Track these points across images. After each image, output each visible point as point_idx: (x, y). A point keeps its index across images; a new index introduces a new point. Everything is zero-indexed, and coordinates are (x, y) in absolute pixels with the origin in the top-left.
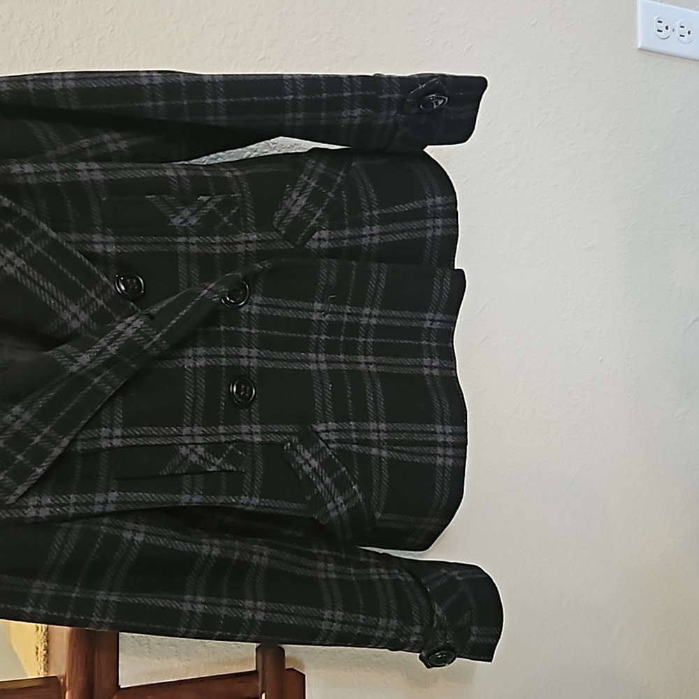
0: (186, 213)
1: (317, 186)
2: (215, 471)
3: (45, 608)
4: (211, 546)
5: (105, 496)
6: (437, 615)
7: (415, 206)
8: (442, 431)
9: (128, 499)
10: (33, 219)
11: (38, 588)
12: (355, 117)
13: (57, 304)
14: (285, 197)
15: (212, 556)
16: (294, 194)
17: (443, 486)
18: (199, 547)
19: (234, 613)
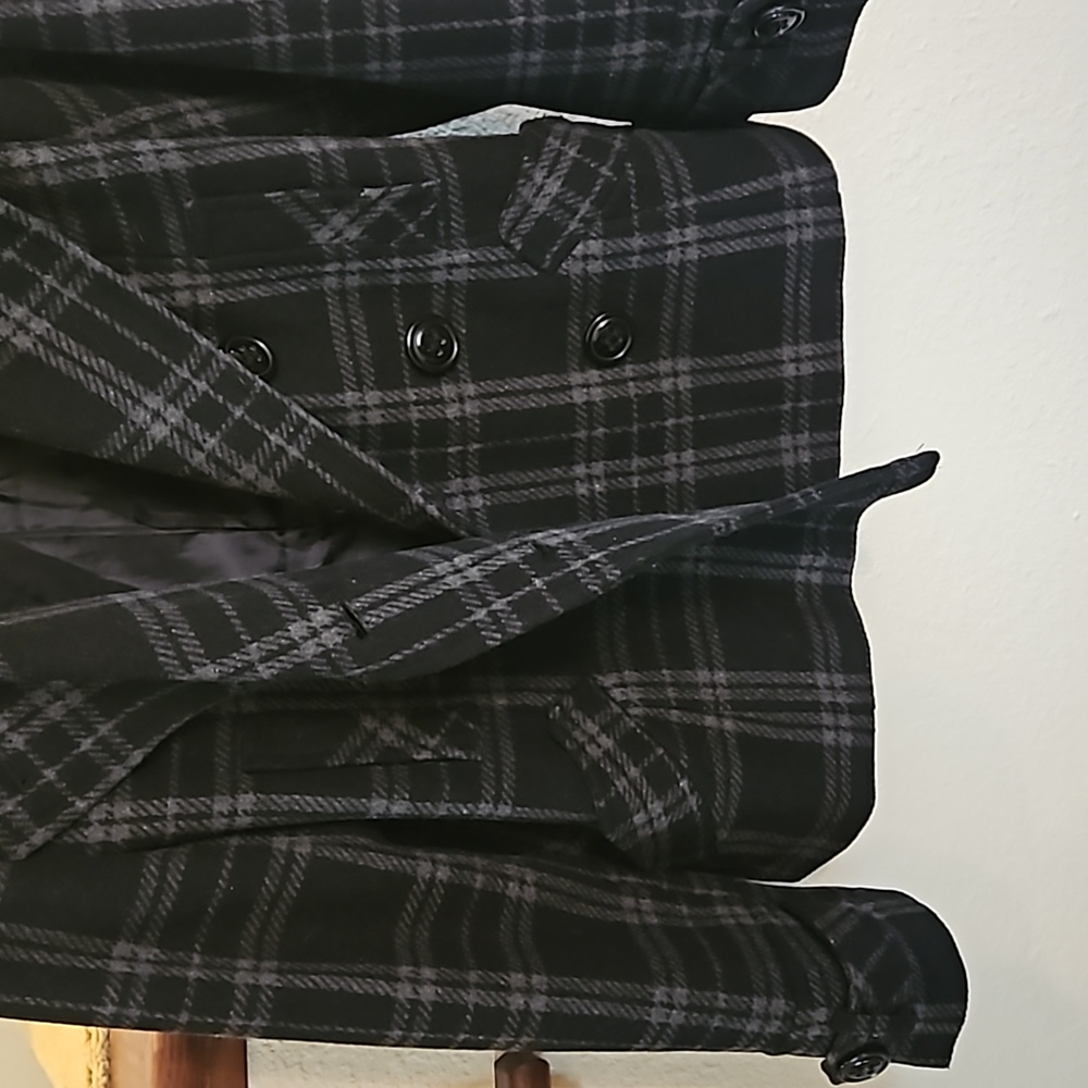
0: (339, 220)
1: (579, 156)
2: (427, 760)
3: (140, 1007)
4: (434, 862)
5: (231, 800)
6: (856, 988)
7: (760, 188)
8: (828, 683)
9: (273, 808)
10: (53, 237)
11: (123, 958)
12: (635, 58)
13: (119, 395)
14: (521, 181)
15: (437, 882)
16: (537, 175)
17: (838, 782)
18: (413, 863)
19: (491, 1000)
